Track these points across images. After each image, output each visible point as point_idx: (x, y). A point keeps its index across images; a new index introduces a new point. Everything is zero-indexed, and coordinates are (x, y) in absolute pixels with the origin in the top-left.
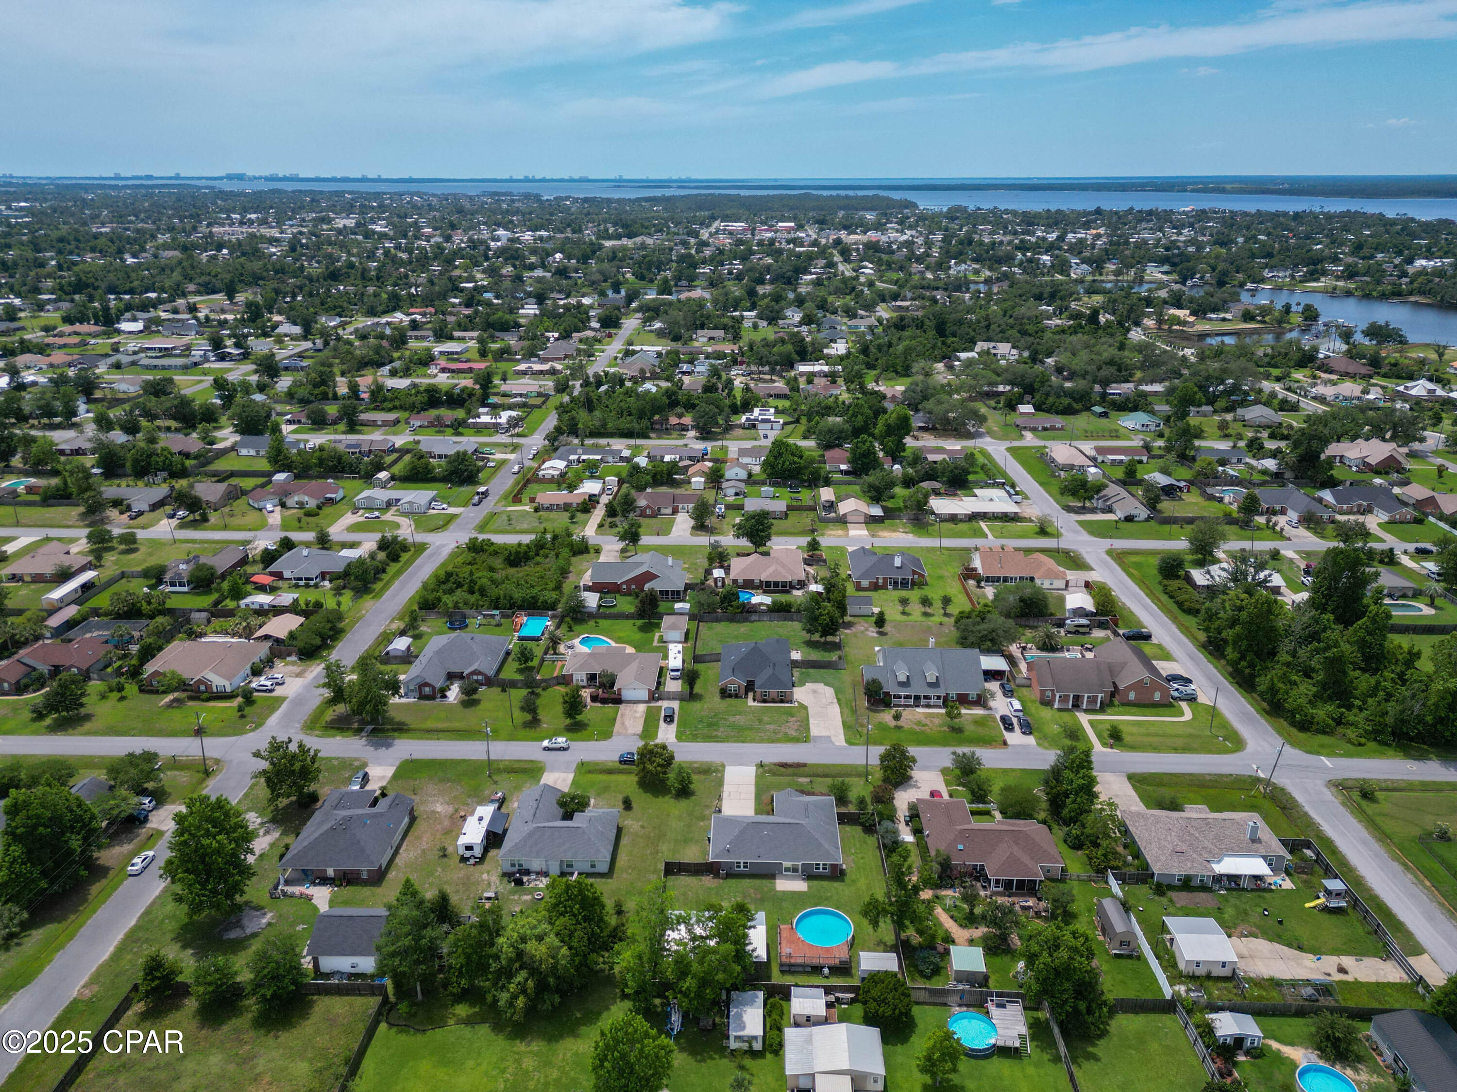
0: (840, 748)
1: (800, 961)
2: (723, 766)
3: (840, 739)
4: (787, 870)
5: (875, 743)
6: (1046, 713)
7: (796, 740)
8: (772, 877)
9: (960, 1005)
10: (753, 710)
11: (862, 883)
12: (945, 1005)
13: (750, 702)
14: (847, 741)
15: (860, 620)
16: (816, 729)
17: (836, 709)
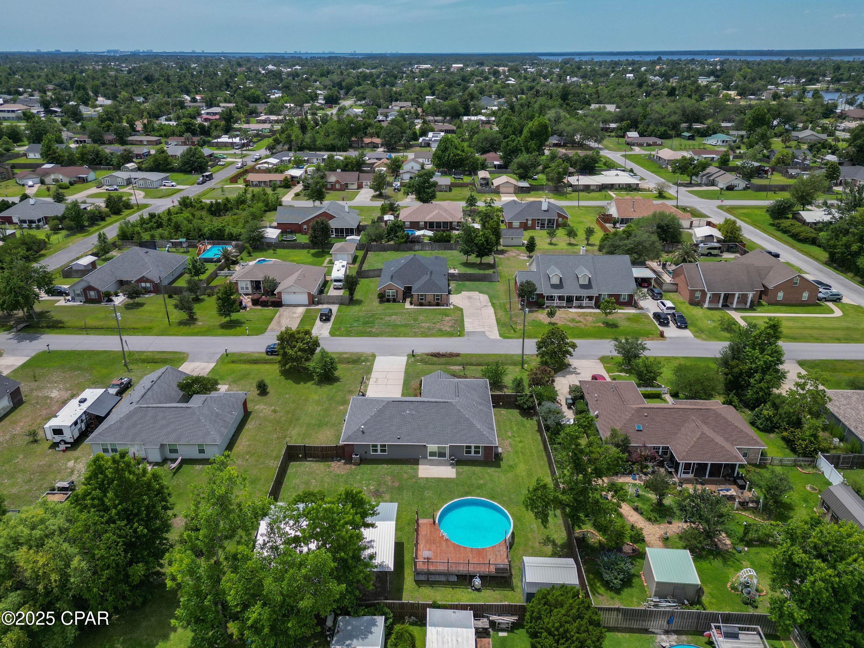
0: (494, 341)
1: (442, 568)
2: (374, 356)
3: (494, 334)
4: (432, 454)
5: (530, 337)
6: (696, 312)
7: (450, 334)
8: (416, 462)
9: (667, 632)
10: (410, 312)
11: (521, 469)
12: (646, 631)
13: (407, 305)
14: (501, 335)
15: (512, 248)
16: (469, 325)
17: (491, 310)
